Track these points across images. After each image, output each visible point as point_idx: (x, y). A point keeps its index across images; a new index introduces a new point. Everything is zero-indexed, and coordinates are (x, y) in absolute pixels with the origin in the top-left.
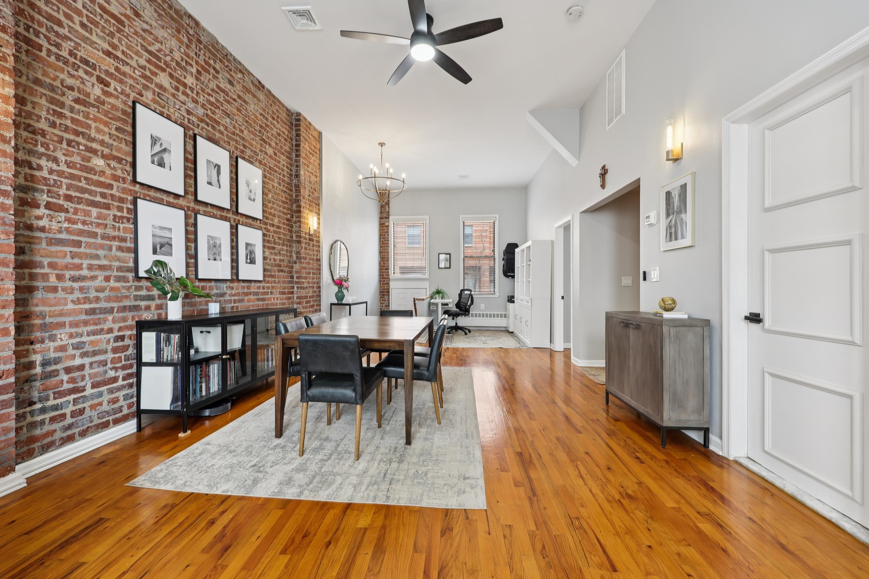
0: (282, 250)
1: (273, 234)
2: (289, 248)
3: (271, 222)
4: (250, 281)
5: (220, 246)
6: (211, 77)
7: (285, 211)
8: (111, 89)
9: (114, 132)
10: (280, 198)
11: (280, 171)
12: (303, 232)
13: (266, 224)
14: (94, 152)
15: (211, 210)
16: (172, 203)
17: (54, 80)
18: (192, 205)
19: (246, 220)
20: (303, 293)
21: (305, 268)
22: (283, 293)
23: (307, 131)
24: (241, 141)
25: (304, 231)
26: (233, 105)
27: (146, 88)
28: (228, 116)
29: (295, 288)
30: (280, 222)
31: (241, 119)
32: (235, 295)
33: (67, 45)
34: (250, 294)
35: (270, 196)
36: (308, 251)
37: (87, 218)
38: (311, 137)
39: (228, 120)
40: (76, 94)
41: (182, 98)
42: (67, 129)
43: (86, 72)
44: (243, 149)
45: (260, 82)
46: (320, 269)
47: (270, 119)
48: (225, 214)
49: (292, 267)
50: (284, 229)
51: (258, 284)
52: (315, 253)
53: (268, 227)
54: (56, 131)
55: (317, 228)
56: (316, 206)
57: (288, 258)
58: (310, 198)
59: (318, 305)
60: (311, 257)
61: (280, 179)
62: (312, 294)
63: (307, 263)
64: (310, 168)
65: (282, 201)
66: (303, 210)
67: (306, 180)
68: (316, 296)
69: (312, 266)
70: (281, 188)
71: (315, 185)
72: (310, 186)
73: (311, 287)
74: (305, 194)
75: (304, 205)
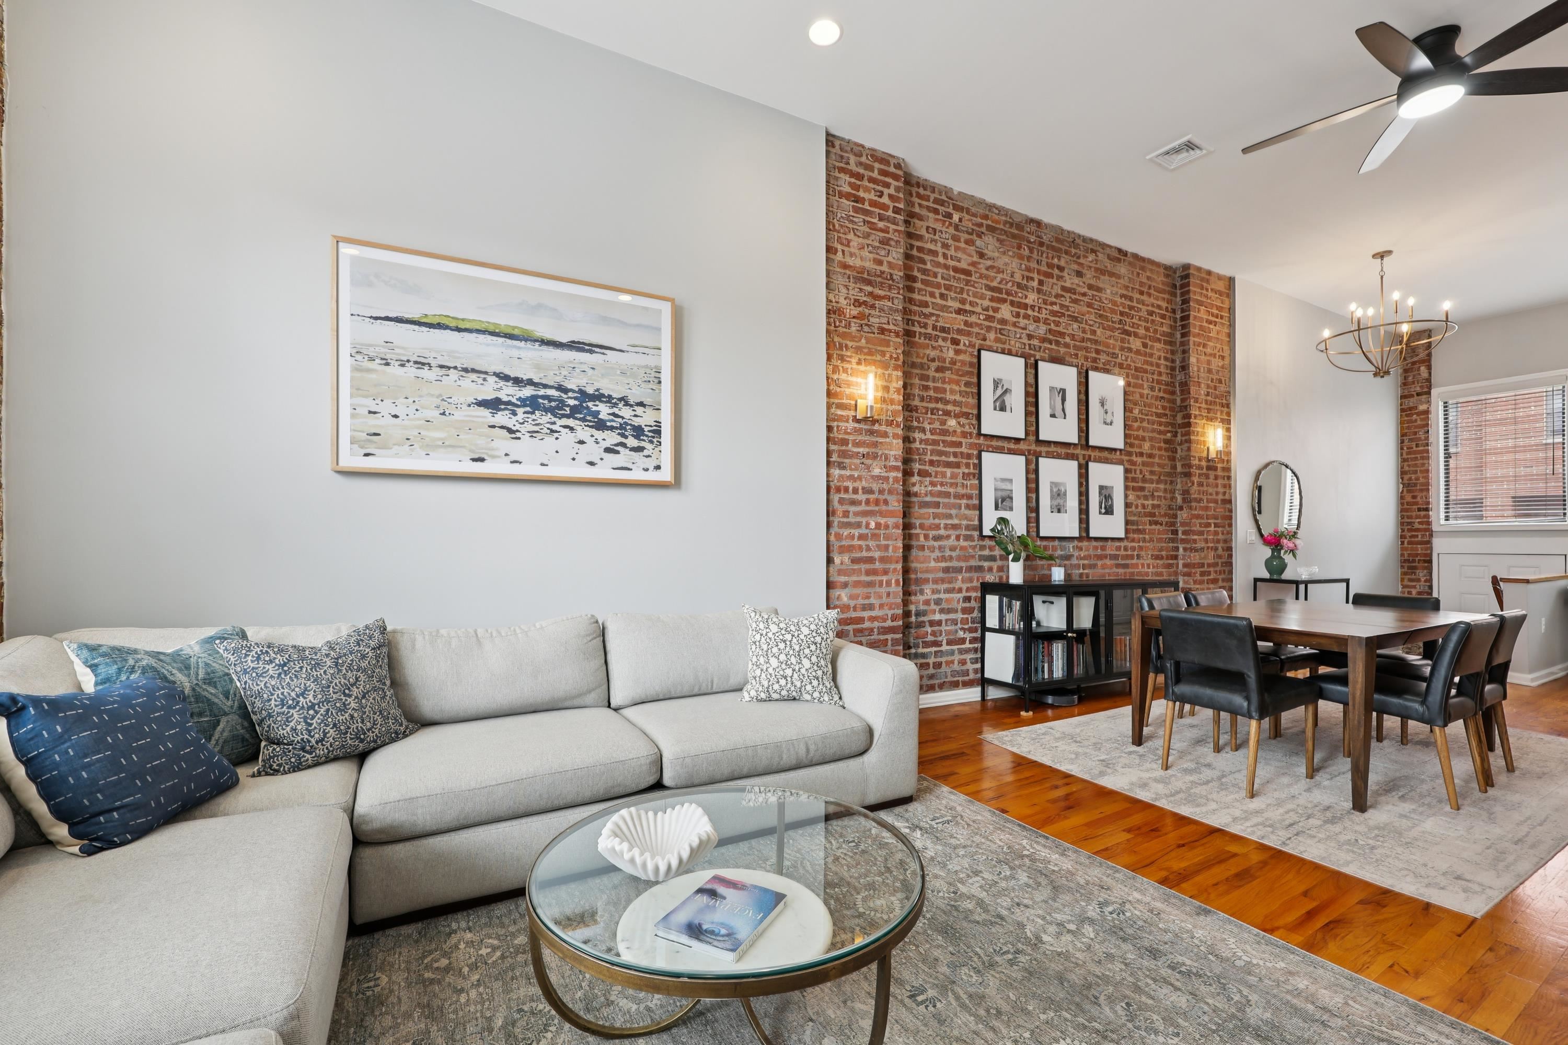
0: (1157, 490)
1: (1141, 467)
2: (1168, 486)
3: (1138, 450)
4: (1106, 539)
5: (1065, 494)
6: (1055, 281)
7: (1162, 428)
8: (961, 347)
9: (963, 388)
10: (1154, 410)
11: (1154, 368)
12: (1194, 457)
13: (1129, 454)
14: (947, 413)
15: (1054, 450)
16: (1013, 450)
17: (923, 358)
18: (1033, 447)
19: (1100, 454)
20: (1195, 558)
21: (1198, 517)
22: (1157, 557)
23: (1202, 288)
24: (1094, 346)
25: (1197, 455)
26: (1082, 303)
27: (989, 329)
29: (1181, 550)
30: (1152, 447)
31: (1092, 317)
32: (1085, 558)
33: (930, 322)
34: (1106, 557)
35: (1136, 411)
36: (1205, 488)
37: (944, 480)
38: (1210, 294)
39: (1075, 326)
40: (936, 364)
41: (1023, 322)
42: (931, 399)
43: (944, 339)
44: (1096, 356)
45: (1120, 251)
46: (1230, 518)
47: (1136, 296)
48: (1071, 451)
49: (1175, 516)
50: (1160, 457)
51: (1117, 544)
52: (1221, 490)
53: (1134, 458)
54: (925, 404)
55: (1224, 446)
56: (1222, 409)
57: (1168, 502)
58: (1210, 398)
59: (1227, 580)
60: (1210, 497)
61: (1153, 381)
62: (1213, 560)
63: (1202, 508)
64: (1209, 348)
65: (1157, 415)
66: (1195, 421)
67: (1202, 370)
68: (1222, 564)
69: (1212, 512)
70: (1155, 394)
71: (1221, 374)
72: (1210, 377)
73: (1212, 549)
74: (1200, 394)
75: (1197, 412)
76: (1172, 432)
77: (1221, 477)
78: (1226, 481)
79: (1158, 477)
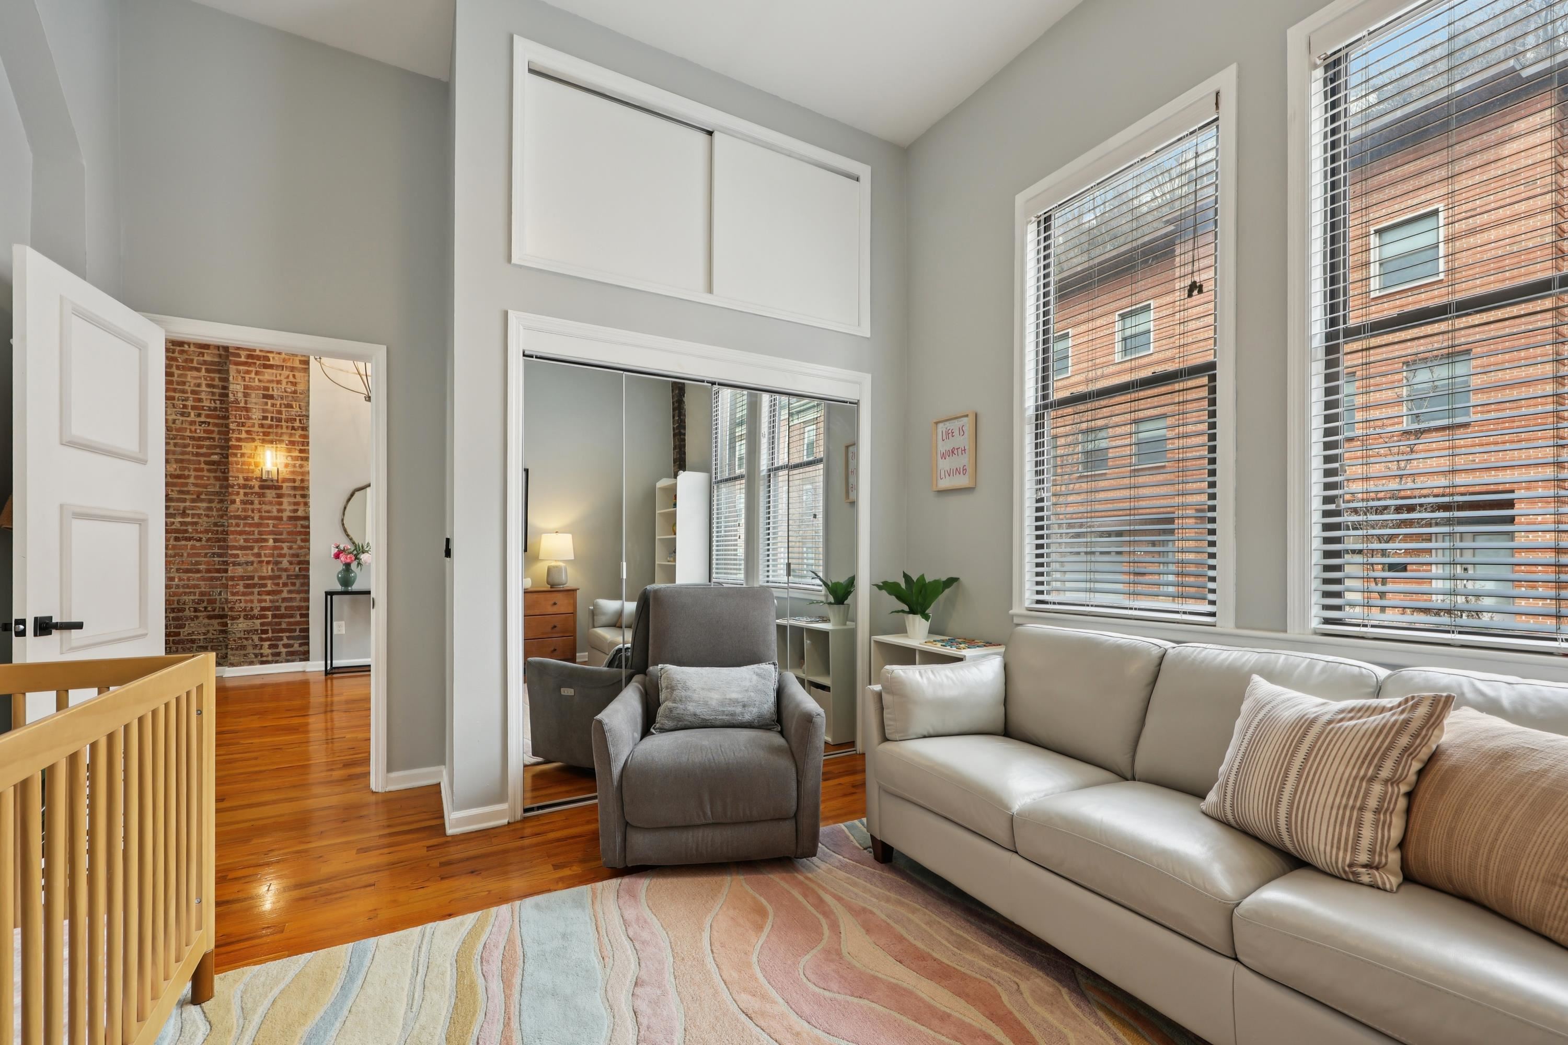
7: (204, 450)
10: (188, 434)
11: (187, 395)
12: (236, 477)
20: (236, 571)
21: (242, 533)
25: (242, 475)
36: (257, 506)
46: (306, 533)
55: (294, 466)
56: (293, 431)
57: (212, 520)
58: (269, 422)
59: (298, 592)
60: (267, 514)
61: (185, 407)
62: (270, 573)
63: (251, 525)
64: (268, 374)
65: (192, 438)
66: (237, 444)
67: (253, 395)
68: (288, 577)
69: (271, 528)
70: (189, 419)
71: (290, 399)
72: (270, 402)
73: (268, 563)
74: (249, 418)
75: (244, 435)
76: (222, 454)
77: (289, 495)
78: (299, 499)
79: (195, 497)
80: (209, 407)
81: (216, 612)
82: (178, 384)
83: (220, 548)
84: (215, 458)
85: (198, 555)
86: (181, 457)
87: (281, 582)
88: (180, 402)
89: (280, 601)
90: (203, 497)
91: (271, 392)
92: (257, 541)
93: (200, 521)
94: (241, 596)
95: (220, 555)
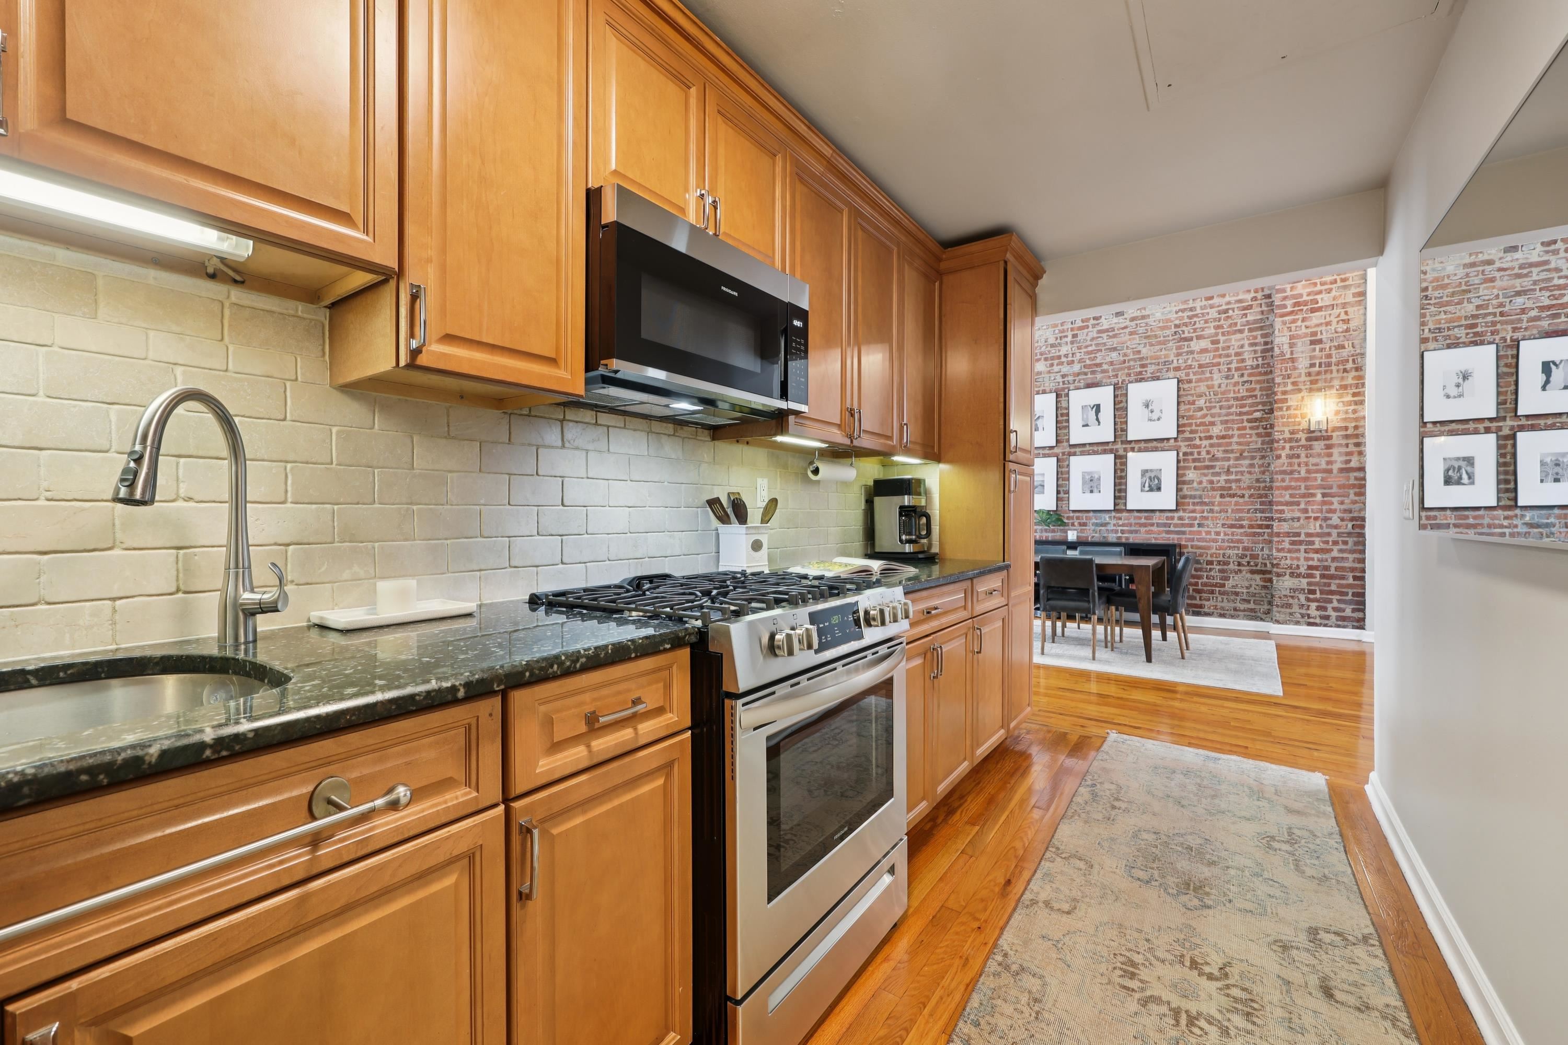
1: (1208, 449)
4: (1153, 511)
5: (1099, 479)
7: (1247, 409)
13: (1190, 439)
15: (1091, 448)
16: (1048, 454)
18: (1068, 450)
19: (1146, 445)
24: (1138, 363)
26: (1122, 335)
28: (1115, 349)
30: (1228, 429)
32: (1123, 525)
34: (1152, 525)
35: (1201, 402)
39: (1114, 355)
41: (1056, 368)
44: (1142, 370)
48: (1110, 447)
51: (1170, 514)
52: (1339, 458)
53: (1197, 442)
55: (1347, 412)
56: (1345, 374)
57: (1254, 477)
58: (1317, 369)
59: (1352, 552)
60: (1315, 468)
61: (1229, 369)
62: (1318, 530)
63: (1297, 480)
64: (1316, 318)
65: (1236, 399)
66: (1283, 397)
67: (1300, 344)
68: (1339, 535)
69: (1319, 482)
70: (1233, 381)
71: (1342, 339)
72: (1318, 347)
73: (1316, 519)
74: (1295, 368)
75: (1290, 387)
76: (1263, 410)
77: (1340, 445)
78: (1351, 448)
79: (1238, 455)
80: (1252, 366)
81: (1258, 568)
82: (1223, 349)
83: (1262, 503)
84: (1257, 415)
85: (1241, 511)
86: (1226, 418)
87: (1330, 539)
88: (1225, 366)
89: (1329, 560)
90: (1246, 454)
91: (1319, 337)
92: (1304, 496)
93: (1243, 478)
94: (1287, 552)
95: (1262, 511)
